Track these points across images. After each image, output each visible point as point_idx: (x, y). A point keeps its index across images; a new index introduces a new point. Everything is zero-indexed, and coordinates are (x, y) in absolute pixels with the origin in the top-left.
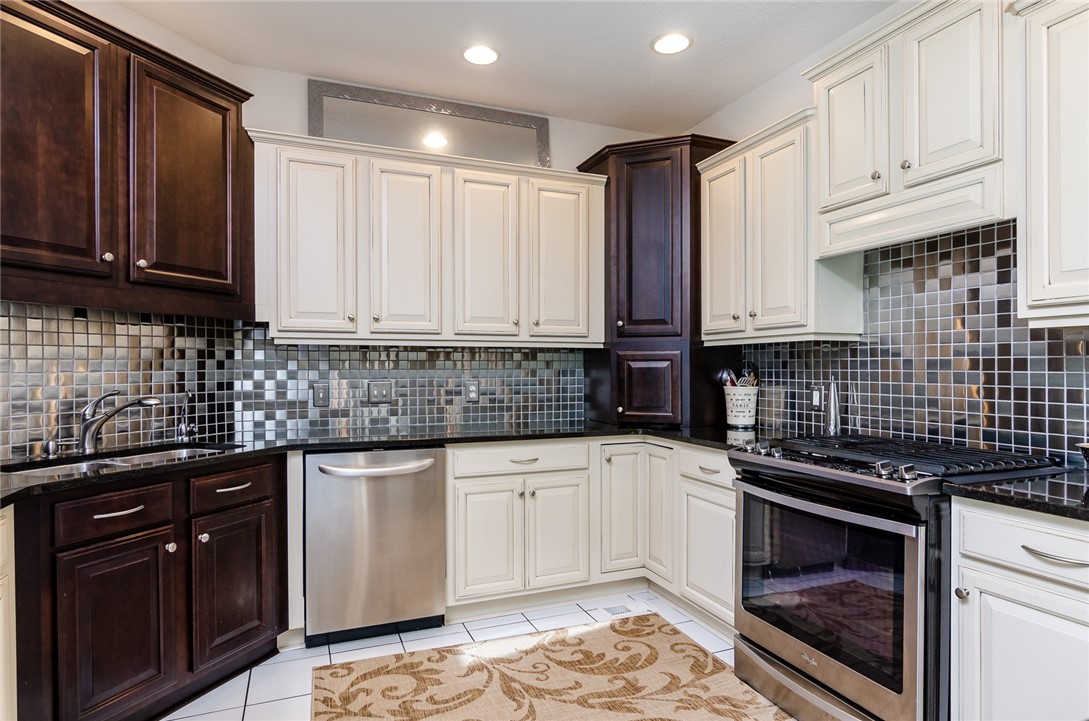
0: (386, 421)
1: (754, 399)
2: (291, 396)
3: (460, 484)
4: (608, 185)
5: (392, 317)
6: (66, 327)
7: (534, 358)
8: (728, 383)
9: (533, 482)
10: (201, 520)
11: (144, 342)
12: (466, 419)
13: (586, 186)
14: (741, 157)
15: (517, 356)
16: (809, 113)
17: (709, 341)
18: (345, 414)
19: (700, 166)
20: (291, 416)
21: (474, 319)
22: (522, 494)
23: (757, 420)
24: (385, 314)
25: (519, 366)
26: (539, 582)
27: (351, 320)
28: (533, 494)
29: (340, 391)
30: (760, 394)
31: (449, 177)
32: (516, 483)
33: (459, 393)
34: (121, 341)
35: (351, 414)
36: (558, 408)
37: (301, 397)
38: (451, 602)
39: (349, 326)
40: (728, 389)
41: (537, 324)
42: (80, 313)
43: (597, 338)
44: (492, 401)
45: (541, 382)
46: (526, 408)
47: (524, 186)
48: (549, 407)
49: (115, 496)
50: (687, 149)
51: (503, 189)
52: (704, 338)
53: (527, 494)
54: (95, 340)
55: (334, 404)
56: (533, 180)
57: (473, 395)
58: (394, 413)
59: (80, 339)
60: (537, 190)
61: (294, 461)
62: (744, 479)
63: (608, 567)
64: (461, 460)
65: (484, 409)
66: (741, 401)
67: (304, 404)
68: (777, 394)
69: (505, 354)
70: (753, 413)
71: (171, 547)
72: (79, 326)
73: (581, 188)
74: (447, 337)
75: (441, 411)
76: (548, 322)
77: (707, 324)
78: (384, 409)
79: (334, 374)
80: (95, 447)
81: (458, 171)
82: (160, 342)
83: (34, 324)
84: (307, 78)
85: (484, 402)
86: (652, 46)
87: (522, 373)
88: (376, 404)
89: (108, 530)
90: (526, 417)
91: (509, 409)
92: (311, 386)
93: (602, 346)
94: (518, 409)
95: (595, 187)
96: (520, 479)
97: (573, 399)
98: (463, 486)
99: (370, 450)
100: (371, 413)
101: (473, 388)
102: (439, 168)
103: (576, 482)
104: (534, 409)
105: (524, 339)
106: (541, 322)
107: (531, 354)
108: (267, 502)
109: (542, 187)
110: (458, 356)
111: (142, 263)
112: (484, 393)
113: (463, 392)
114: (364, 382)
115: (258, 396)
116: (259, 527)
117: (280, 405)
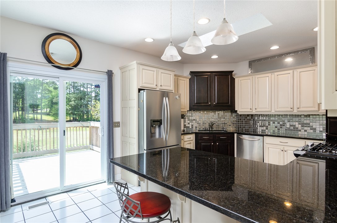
0: (265, 130)
5: (260, 108)
9: (286, 148)
10: (217, 141)
11: (220, 114)
12: (286, 132)
24: (257, 108)
27: (251, 109)
31: (274, 75)
34: (217, 114)
41: (299, 108)
43: (323, 111)
44: (294, 128)
49: (204, 135)
54: (213, 114)
56: (297, 70)
57: (288, 126)
58: (267, 129)
59: (211, 114)
65: (291, 130)
71: (212, 144)
74: (273, 112)
75: (279, 129)
76: (303, 107)
78: (265, 128)
80: (212, 129)
81: (275, 73)
82: (222, 114)
83: (205, 112)
84: (249, 61)
85: (292, 128)
88: (263, 127)
89: (205, 139)
93: (325, 114)
99: (248, 135)
101: (288, 124)
108: (230, 141)
109: (301, 71)
110: (283, 116)
111: (214, 103)
112: (292, 126)
113: (285, 125)
114: (260, 122)
115: (240, 123)
116: (228, 145)
117: (244, 125)
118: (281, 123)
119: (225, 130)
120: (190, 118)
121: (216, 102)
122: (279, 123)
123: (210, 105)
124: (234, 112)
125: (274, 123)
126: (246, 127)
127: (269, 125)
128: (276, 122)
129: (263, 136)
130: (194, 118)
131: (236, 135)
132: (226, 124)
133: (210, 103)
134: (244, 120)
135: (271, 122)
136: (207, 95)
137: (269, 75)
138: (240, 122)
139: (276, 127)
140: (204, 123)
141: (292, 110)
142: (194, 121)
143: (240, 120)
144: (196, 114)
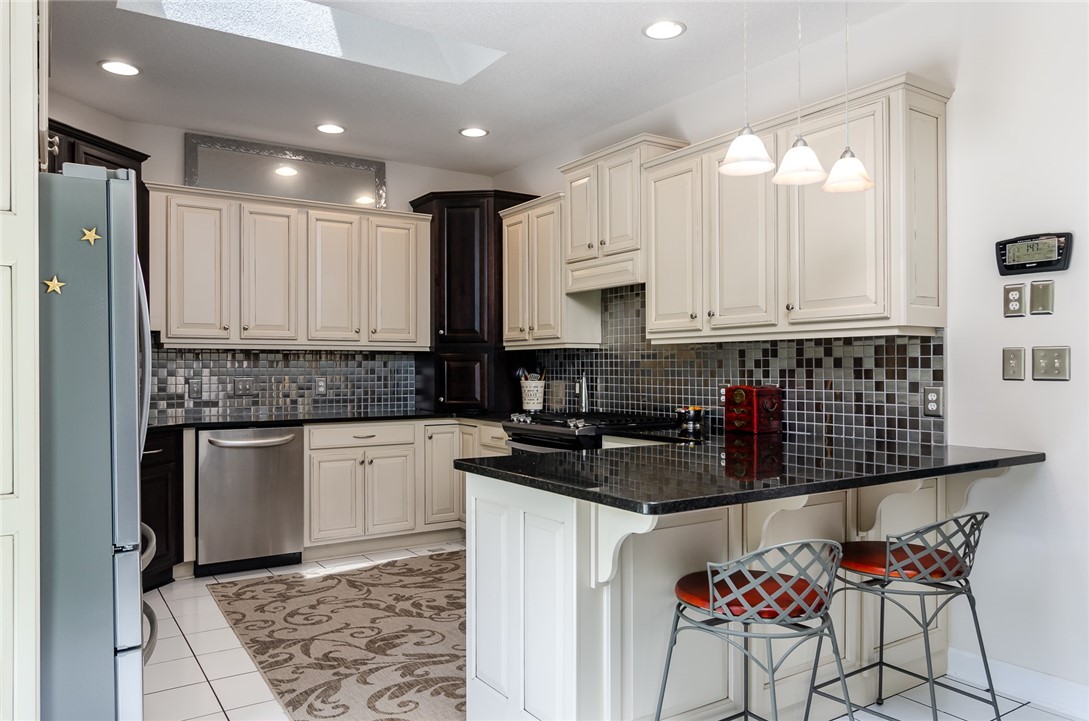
1: (541, 390)
2: (171, 389)
3: (314, 454)
4: (432, 221)
5: (258, 327)
7: (373, 359)
8: (523, 378)
9: (371, 453)
12: (315, 409)
13: (415, 222)
14: (526, 214)
15: (359, 358)
16: (561, 194)
17: (509, 347)
18: (215, 404)
19: (501, 213)
20: (170, 406)
21: (324, 328)
22: (363, 462)
23: (544, 406)
24: (252, 326)
25: (360, 365)
26: (376, 530)
27: (225, 329)
28: (372, 462)
29: (210, 387)
30: (547, 387)
31: (305, 216)
32: (358, 454)
33: (309, 388)
35: (221, 404)
36: (392, 400)
37: (180, 391)
38: (307, 543)
39: (223, 334)
40: (523, 382)
41: (375, 332)
43: (424, 343)
44: (338, 394)
45: (379, 379)
46: (366, 400)
47: (364, 223)
48: (386, 400)
50: (492, 200)
51: (348, 225)
52: (505, 344)
53: (366, 462)
55: (205, 397)
56: (372, 218)
57: (322, 390)
58: (255, 403)
60: (374, 227)
61: (188, 436)
62: (513, 440)
63: (430, 520)
64: (317, 437)
65: (331, 401)
66: (533, 392)
67: (181, 397)
68: (560, 388)
69: (347, 356)
70: (541, 400)
73: (411, 224)
74: (302, 343)
75: (294, 402)
76: (384, 330)
77: (507, 334)
79: (206, 372)
81: (311, 212)
84: (184, 131)
85: (331, 395)
86: (460, 132)
87: (362, 370)
88: (241, 396)
90: (366, 407)
91: (352, 401)
92: (187, 381)
93: (428, 350)
94: (359, 400)
95: (423, 224)
96: (361, 450)
97: (405, 393)
98: (317, 456)
99: (247, 427)
101: (321, 384)
102: (296, 210)
103: (406, 453)
104: (373, 400)
105: (364, 344)
106: (378, 330)
107: (371, 355)
109: (379, 224)
110: (309, 357)
113: (313, 387)
118: (301, 380)
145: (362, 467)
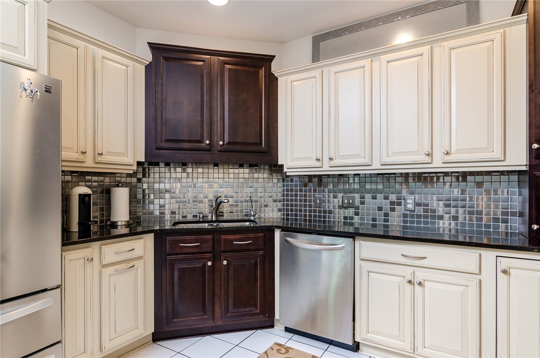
0: (352, 218)
3: (364, 263)
5: (341, 157)
6: (211, 171)
9: (420, 275)
10: (225, 254)
11: (241, 176)
12: (405, 222)
13: (502, 30)
21: (395, 154)
22: (412, 282)
26: (427, 353)
27: (318, 160)
28: (420, 283)
32: (408, 272)
33: (399, 204)
34: (231, 176)
38: (358, 339)
39: (318, 164)
41: (447, 153)
42: (216, 165)
44: (426, 211)
47: (437, 51)
49: (188, 237)
51: (418, 58)
53: (415, 282)
54: (221, 175)
56: (443, 44)
57: (410, 206)
58: (357, 214)
59: (216, 175)
60: (448, 50)
65: (419, 216)
71: (210, 263)
72: (216, 170)
73: (496, 34)
75: (386, 215)
78: (350, 212)
80: (216, 218)
81: (382, 57)
82: (247, 176)
83: (200, 170)
84: (312, 36)
85: (420, 211)
88: (346, 208)
89: (185, 251)
91: (440, 218)
93: (525, 169)
97: (504, 214)
99: (310, 234)
100: (344, 213)
101: (410, 201)
103: (467, 283)
106: (450, 152)
108: (261, 252)
109: (451, 47)
110: (399, 179)
111: (221, 143)
112: (419, 205)
113: (403, 204)
114: (340, 195)
115: (292, 200)
116: (256, 263)
117: (301, 206)
118: (393, 197)
119: (252, 218)
120: (156, 186)
121: (226, 140)
122: (386, 198)
123: (209, 149)
124: (276, 172)
125: (374, 198)
126: (305, 211)
127: (363, 203)
128: (379, 196)
129: (353, 236)
130: (168, 186)
131: (277, 234)
132: (256, 201)
133: (207, 142)
134: (301, 190)
135: (368, 196)
136: (199, 119)
137: (366, 62)
138: (292, 196)
139: (380, 209)
140: (196, 201)
141: (428, 159)
142: (167, 196)
143: (292, 190)
144: (173, 175)
145: (409, 286)
